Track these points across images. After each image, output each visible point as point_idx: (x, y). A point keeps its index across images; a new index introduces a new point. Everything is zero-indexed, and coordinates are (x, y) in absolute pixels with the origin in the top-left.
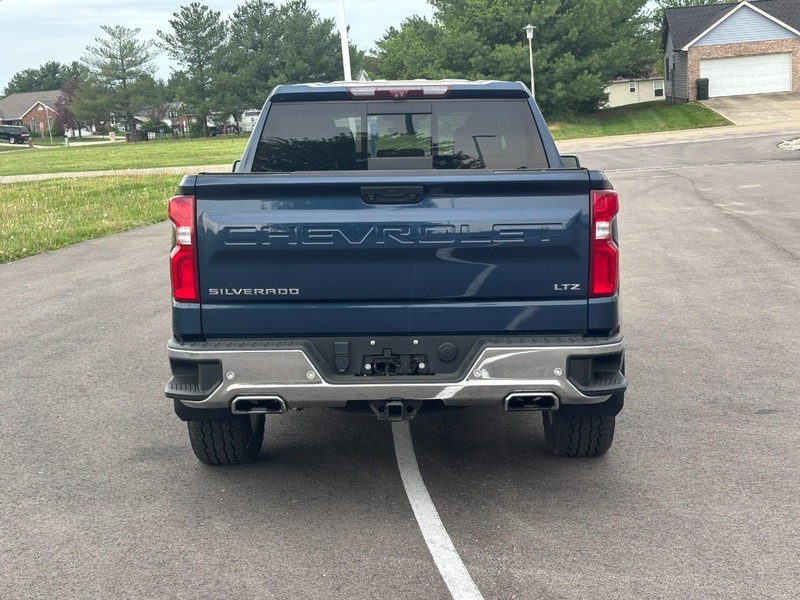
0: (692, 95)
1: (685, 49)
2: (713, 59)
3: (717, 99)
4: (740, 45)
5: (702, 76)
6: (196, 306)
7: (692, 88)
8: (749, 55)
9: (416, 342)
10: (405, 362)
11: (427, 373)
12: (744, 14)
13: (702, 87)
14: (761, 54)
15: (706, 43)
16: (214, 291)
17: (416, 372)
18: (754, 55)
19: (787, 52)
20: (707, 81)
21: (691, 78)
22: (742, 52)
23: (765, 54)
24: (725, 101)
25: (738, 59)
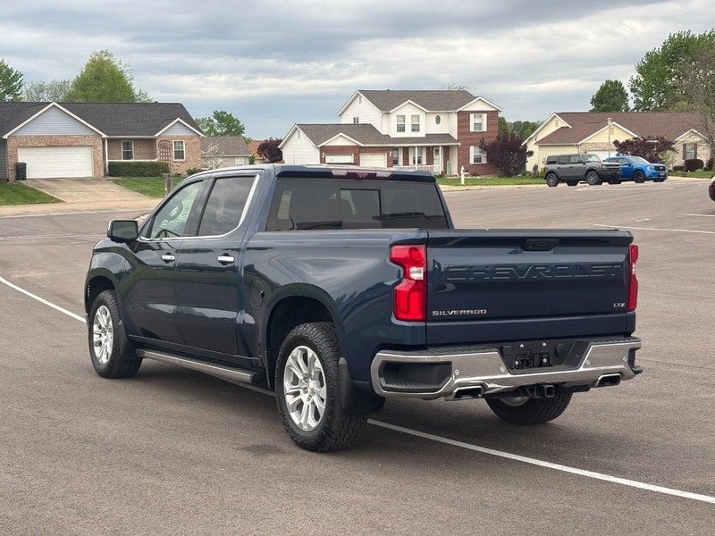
0: (12, 176)
1: (5, 137)
2: (29, 147)
3: (33, 180)
4: (51, 137)
5: (20, 160)
6: (423, 324)
7: (12, 170)
8: (58, 146)
9: (544, 344)
10: (537, 360)
11: (549, 365)
12: (54, 113)
13: (21, 170)
14: (67, 146)
15: (23, 134)
16: (435, 313)
17: (541, 365)
18: (62, 146)
19: (88, 146)
20: (25, 164)
21: (11, 162)
22: (53, 143)
23: (71, 146)
24: (42, 182)
25: (49, 149)
